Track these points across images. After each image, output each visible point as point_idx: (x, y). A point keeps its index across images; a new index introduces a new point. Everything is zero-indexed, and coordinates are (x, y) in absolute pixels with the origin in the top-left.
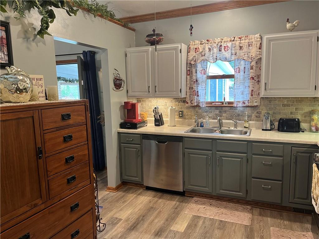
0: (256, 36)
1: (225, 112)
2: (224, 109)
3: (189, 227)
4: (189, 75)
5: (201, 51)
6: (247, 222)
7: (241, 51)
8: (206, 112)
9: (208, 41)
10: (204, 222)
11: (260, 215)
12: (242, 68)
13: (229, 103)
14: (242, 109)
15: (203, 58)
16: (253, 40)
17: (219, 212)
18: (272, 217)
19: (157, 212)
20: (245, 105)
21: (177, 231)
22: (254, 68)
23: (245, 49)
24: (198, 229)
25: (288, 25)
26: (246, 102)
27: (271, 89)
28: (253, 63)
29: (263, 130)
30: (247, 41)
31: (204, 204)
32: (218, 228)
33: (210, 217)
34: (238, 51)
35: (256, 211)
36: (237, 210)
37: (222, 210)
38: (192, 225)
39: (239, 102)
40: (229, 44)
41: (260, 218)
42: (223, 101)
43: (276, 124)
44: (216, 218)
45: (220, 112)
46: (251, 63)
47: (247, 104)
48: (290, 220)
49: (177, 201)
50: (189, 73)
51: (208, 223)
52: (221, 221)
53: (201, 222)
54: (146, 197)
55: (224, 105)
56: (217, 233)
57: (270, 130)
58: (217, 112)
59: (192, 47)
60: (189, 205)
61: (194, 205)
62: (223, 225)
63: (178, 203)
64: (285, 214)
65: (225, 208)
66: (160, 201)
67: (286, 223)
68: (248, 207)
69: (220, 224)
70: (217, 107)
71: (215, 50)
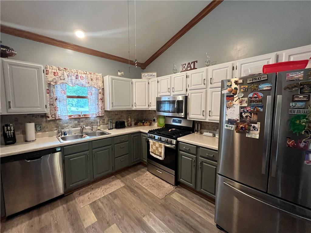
0: (100, 74)
1: (82, 121)
2: (81, 119)
3: (97, 213)
4: (49, 93)
5: (60, 75)
6: (122, 185)
7: (92, 82)
8: (67, 123)
9: (65, 69)
10: (102, 203)
11: (122, 177)
12: (93, 92)
13: (85, 115)
14: (93, 118)
15: (63, 81)
16: (98, 76)
17: (102, 189)
18: (128, 174)
19: (53, 228)
20: (97, 116)
21: (93, 224)
22: (101, 93)
23: (95, 81)
24: (104, 210)
25: (119, 74)
26: (97, 114)
27: (115, 106)
28: (101, 90)
29: (109, 129)
30: (95, 76)
31: (87, 192)
32: (114, 199)
33: (102, 197)
34: (90, 81)
35: (118, 176)
36: (110, 182)
37: (103, 187)
38: (97, 211)
39: (94, 114)
40: (84, 76)
41: (124, 178)
42: (80, 114)
43: (114, 125)
44: (106, 194)
45: (78, 122)
46: (99, 90)
47: (97, 115)
48: (135, 171)
49: (62, 205)
50: (49, 92)
51: (105, 201)
52: (110, 194)
53: (100, 205)
54: (19, 227)
55: (81, 117)
56: (117, 202)
57: (112, 129)
58: (76, 122)
59: (50, 70)
60: (76, 199)
61: (81, 197)
62: (114, 195)
63: (65, 206)
64: (130, 170)
65: (103, 185)
66: (43, 216)
67: (135, 173)
68: (113, 176)
69: (112, 196)
70: (75, 119)
71: (74, 78)
